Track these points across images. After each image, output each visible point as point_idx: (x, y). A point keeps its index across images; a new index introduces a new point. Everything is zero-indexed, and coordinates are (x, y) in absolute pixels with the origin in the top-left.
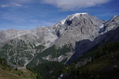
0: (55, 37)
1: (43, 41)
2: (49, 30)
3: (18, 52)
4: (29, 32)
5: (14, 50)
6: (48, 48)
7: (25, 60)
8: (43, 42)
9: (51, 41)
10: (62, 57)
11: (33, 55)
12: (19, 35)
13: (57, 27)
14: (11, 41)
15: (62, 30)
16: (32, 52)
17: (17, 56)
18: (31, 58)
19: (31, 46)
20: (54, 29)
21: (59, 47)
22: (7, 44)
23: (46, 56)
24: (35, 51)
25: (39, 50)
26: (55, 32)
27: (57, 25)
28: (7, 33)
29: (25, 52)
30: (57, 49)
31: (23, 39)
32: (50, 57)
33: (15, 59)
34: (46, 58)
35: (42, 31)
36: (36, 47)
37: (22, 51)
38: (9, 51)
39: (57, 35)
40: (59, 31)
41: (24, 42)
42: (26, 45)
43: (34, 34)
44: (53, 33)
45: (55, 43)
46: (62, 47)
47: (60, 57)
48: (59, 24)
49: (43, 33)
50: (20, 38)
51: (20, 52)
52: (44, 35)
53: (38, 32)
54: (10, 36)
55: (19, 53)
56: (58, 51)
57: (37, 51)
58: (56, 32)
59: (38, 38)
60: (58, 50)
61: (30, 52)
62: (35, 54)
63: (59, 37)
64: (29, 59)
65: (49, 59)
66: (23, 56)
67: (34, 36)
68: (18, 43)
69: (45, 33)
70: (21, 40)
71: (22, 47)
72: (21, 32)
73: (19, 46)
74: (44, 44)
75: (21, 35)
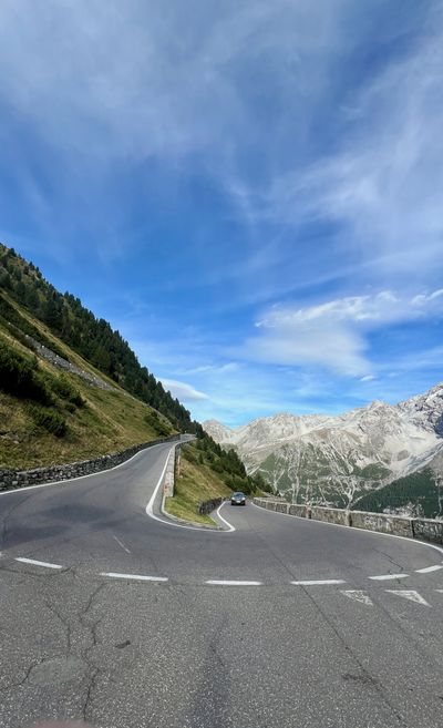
0: (430, 440)
1: (381, 450)
2: (401, 415)
3: (303, 482)
4: (332, 421)
5: (292, 475)
6: (403, 476)
8: (380, 456)
9: (412, 454)
11: (350, 497)
12: (305, 431)
13: (432, 405)
14: (284, 447)
16: (345, 486)
17: (300, 492)
19: (342, 464)
20: (421, 410)
22: (272, 456)
23: (397, 506)
24: (354, 482)
25: (371, 482)
26: (426, 422)
27: (432, 396)
28: (274, 425)
29: (325, 483)
31: (317, 442)
32: (413, 510)
35: (379, 418)
36: (356, 468)
37: (313, 477)
38: (278, 476)
39: (437, 432)
41: (319, 451)
42: (325, 462)
43: (351, 428)
44: (418, 423)
45: (430, 459)
49: (381, 425)
50: (307, 441)
51: (308, 481)
52: (385, 432)
53: (364, 423)
54: (279, 433)
55: (306, 484)
57: (362, 484)
58: (430, 420)
59: (363, 440)
61: (338, 485)
62: (355, 494)
66: (319, 494)
67: (351, 435)
68: (301, 454)
69: (386, 425)
70: (311, 447)
71: (316, 468)
72: (308, 420)
73: (304, 464)
74: (387, 461)
75: (311, 429)
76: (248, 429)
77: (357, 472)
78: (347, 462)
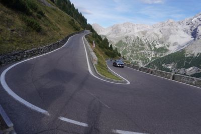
0: (189, 38)
1: (167, 41)
2: (179, 27)
3: (132, 52)
4: (149, 27)
5: (128, 49)
6: (173, 52)
8: (166, 43)
9: (179, 44)
10: (194, 69)
11: (150, 59)
12: (136, 31)
13: (194, 23)
14: (127, 37)
16: (149, 55)
17: (131, 56)
18: (146, 63)
19: (150, 46)
20: (188, 25)
21: (192, 53)
22: (121, 41)
23: (167, 64)
24: (153, 53)
25: (160, 54)
26: (189, 30)
27: (195, 19)
28: (123, 28)
29: (141, 53)
30: (188, 56)
31: (141, 36)
32: (174, 66)
34: (167, 66)
35: (169, 27)
36: (155, 48)
37: (137, 51)
38: (122, 49)
39: (192, 35)
40: (197, 29)
41: (141, 40)
42: (143, 45)
43: (156, 31)
44: (186, 31)
45: (186, 46)
46: (198, 55)
47: (191, 68)
48: (199, 17)
49: (169, 30)
50: (136, 35)
51: (135, 52)
53: (163, 29)
54: (125, 31)
56: (188, 59)
57: (156, 54)
58: (191, 30)
59: (160, 37)
61: (146, 54)
62: (153, 58)
63: (195, 37)
64: (144, 63)
65: (172, 68)
66: (138, 58)
67: (156, 34)
68: (133, 41)
69: (172, 30)
70: (138, 38)
71: (138, 47)
72: (138, 26)
73: (134, 45)
74: (168, 46)
75: (139, 30)
76: (112, 29)
77: (155, 50)
78: (152, 45)
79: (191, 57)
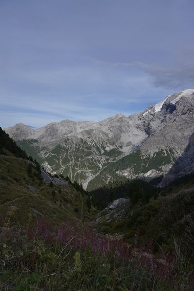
0: (142, 136)
1: (119, 141)
2: (131, 122)
3: (76, 160)
4: (95, 125)
5: (71, 156)
6: (128, 154)
7: (87, 174)
8: (118, 144)
9: (134, 143)
10: (152, 172)
11: (101, 166)
12: (79, 131)
13: (146, 117)
14: (66, 140)
15: (155, 123)
16: (99, 161)
17: (74, 166)
18: (96, 172)
19: (98, 149)
20: (140, 120)
21: (148, 153)
22: (59, 146)
23: (123, 170)
24: (104, 159)
25: (112, 158)
26: (142, 127)
27: (146, 113)
28: (61, 127)
29: (88, 160)
30: (144, 157)
31: (85, 138)
32: (130, 172)
33: (71, 171)
34: (123, 173)
35: (119, 124)
36: (105, 151)
37: (82, 157)
38: (62, 157)
39: (146, 132)
40: (149, 124)
41: (86, 143)
42: (89, 148)
43: (104, 129)
44: (138, 127)
46: (154, 154)
47: (150, 172)
48: (150, 111)
49: (120, 128)
50: (79, 136)
51: (79, 159)
52: (122, 132)
53: (111, 127)
54: (64, 132)
55: (78, 161)
56: (145, 161)
57: (107, 159)
58: (144, 126)
59: (110, 136)
60: (145, 159)
61: (95, 160)
62: (104, 165)
63: (149, 135)
64: (93, 173)
65: (129, 175)
66: (85, 166)
67: (104, 133)
68: (76, 145)
69: (123, 128)
70: (82, 140)
71: (83, 152)
72: (82, 125)
73: (77, 150)
74: (121, 147)
75: (83, 130)
76: (45, 129)
77: (106, 153)
78: (101, 148)
79: (147, 158)
